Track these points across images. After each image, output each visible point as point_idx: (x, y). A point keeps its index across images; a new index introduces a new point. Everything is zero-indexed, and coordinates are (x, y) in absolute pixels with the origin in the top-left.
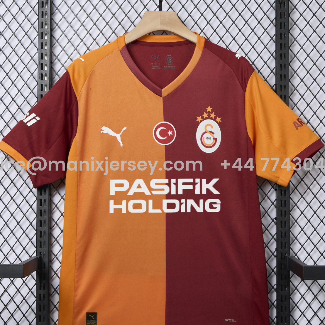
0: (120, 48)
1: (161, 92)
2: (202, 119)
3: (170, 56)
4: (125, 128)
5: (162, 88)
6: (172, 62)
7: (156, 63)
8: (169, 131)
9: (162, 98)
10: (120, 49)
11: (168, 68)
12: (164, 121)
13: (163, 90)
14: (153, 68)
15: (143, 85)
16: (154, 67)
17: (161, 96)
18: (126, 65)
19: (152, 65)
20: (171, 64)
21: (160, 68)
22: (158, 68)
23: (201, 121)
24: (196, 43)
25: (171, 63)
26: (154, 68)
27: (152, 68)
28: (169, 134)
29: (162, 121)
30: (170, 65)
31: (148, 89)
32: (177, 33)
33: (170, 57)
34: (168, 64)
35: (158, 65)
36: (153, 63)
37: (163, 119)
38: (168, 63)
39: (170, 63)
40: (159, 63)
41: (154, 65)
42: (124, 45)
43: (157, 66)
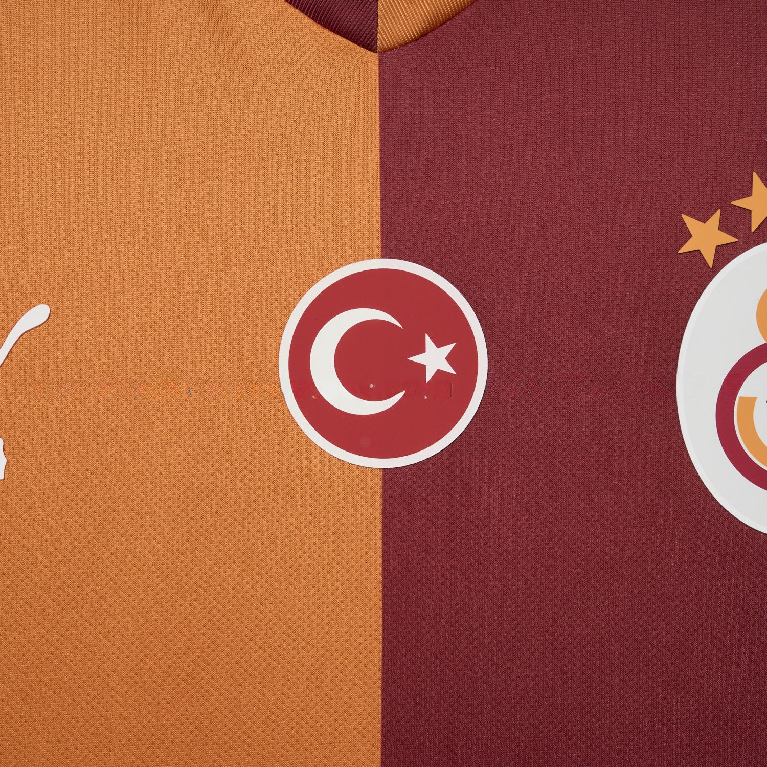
2: (731, 239)
4: (38, 315)
8: (429, 341)
12: (385, 255)
23: (725, 255)
28: (422, 368)
29: (370, 257)
37: (377, 243)
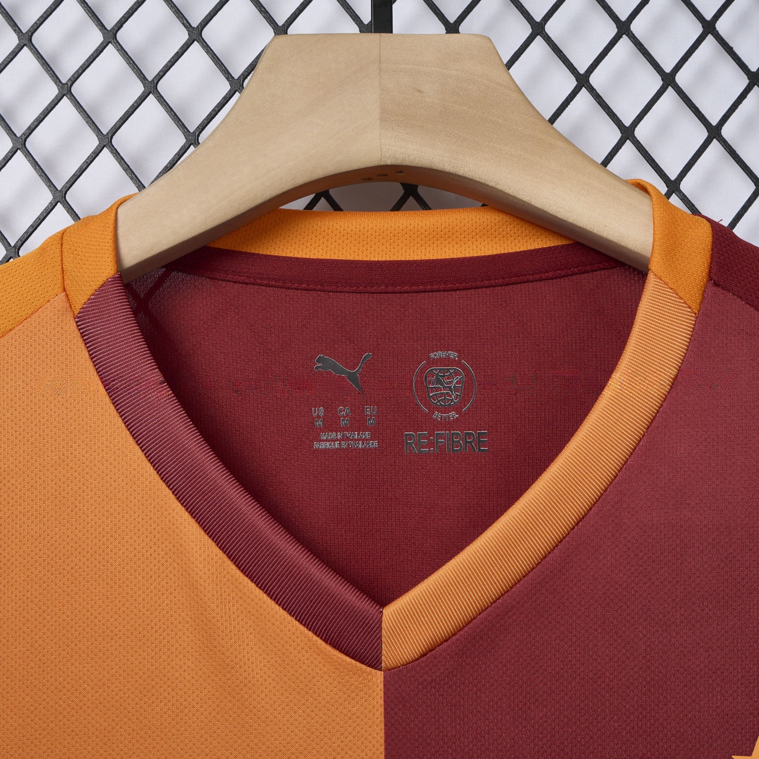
0: (80, 300)
1: (374, 629)
3: (453, 355)
5: (383, 601)
6: (464, 400)
7: (344, 411)
9: (378, 677)
10: (78, 305)
11: (431, 444)
13: (389, 612)
14: (323, 446)
15: (238, 573)
16: (333, 435)
17: (375, 663)
18: (119, 422)
19: (319, 423)
20: (453, 415)
21: (374, 444)
22: (364, 441)
24: (648, 253)
25: (457, 409)
26: (327, 442)
27: (316, 445)
30: (448, 425)
31: (277, 608)
32: (500, 187)
33: (447, 362)
34: (437, 415)
35: (358, 424)
36: (326, 409)
38: (433, 408)
39: (446, 410)
40: (369, 410)
41: (331, 425)
42: (108, 271)
43: (351, 429)
